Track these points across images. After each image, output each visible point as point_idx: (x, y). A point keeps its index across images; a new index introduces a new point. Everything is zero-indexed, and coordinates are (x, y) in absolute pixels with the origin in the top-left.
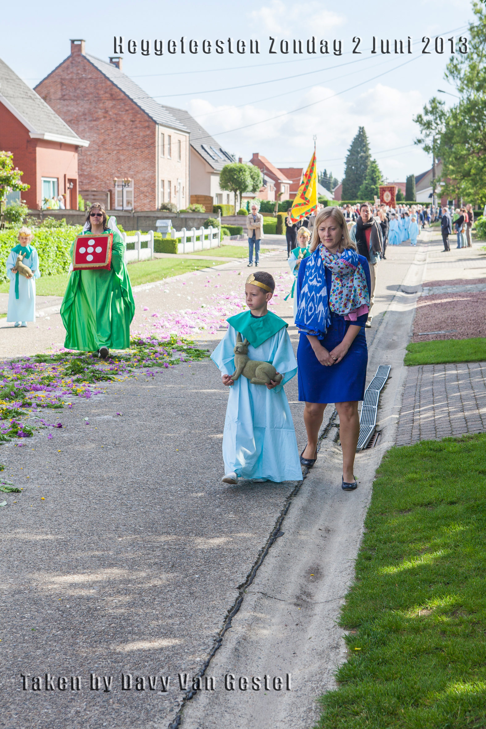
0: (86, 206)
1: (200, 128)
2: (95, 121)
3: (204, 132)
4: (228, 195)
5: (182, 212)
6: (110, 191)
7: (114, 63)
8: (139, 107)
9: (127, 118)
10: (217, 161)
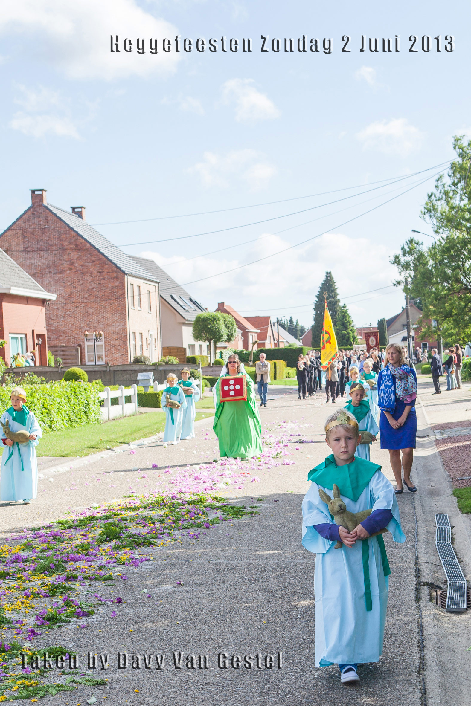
0: (56, 361)
1: (169, 278)
2: (60, 273)
3: (173, 282)
4: (201, 346)
5: (154, 365)
6: (80, 346)
7: (76, 213)
8: (107, 257)
9: (94, 269)
10: (187, 311)
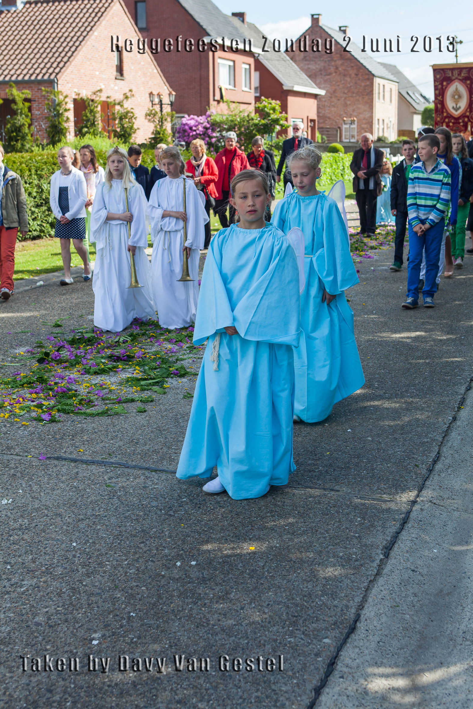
0: (322, 139)
1: (406, 79)
2: (328, 75)
3: (409, 82)
5: (391, 143)
6: (339, 128)
7: (342, 31)
8: (362, 64)
9: (352, 72)
10: (419, 104)
